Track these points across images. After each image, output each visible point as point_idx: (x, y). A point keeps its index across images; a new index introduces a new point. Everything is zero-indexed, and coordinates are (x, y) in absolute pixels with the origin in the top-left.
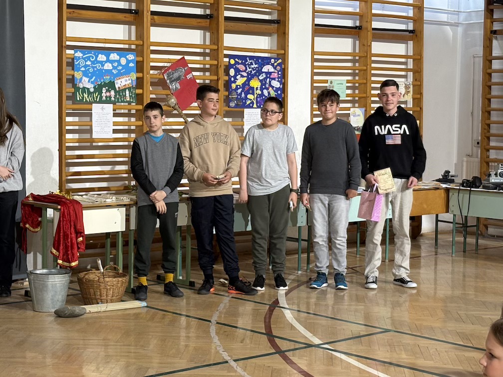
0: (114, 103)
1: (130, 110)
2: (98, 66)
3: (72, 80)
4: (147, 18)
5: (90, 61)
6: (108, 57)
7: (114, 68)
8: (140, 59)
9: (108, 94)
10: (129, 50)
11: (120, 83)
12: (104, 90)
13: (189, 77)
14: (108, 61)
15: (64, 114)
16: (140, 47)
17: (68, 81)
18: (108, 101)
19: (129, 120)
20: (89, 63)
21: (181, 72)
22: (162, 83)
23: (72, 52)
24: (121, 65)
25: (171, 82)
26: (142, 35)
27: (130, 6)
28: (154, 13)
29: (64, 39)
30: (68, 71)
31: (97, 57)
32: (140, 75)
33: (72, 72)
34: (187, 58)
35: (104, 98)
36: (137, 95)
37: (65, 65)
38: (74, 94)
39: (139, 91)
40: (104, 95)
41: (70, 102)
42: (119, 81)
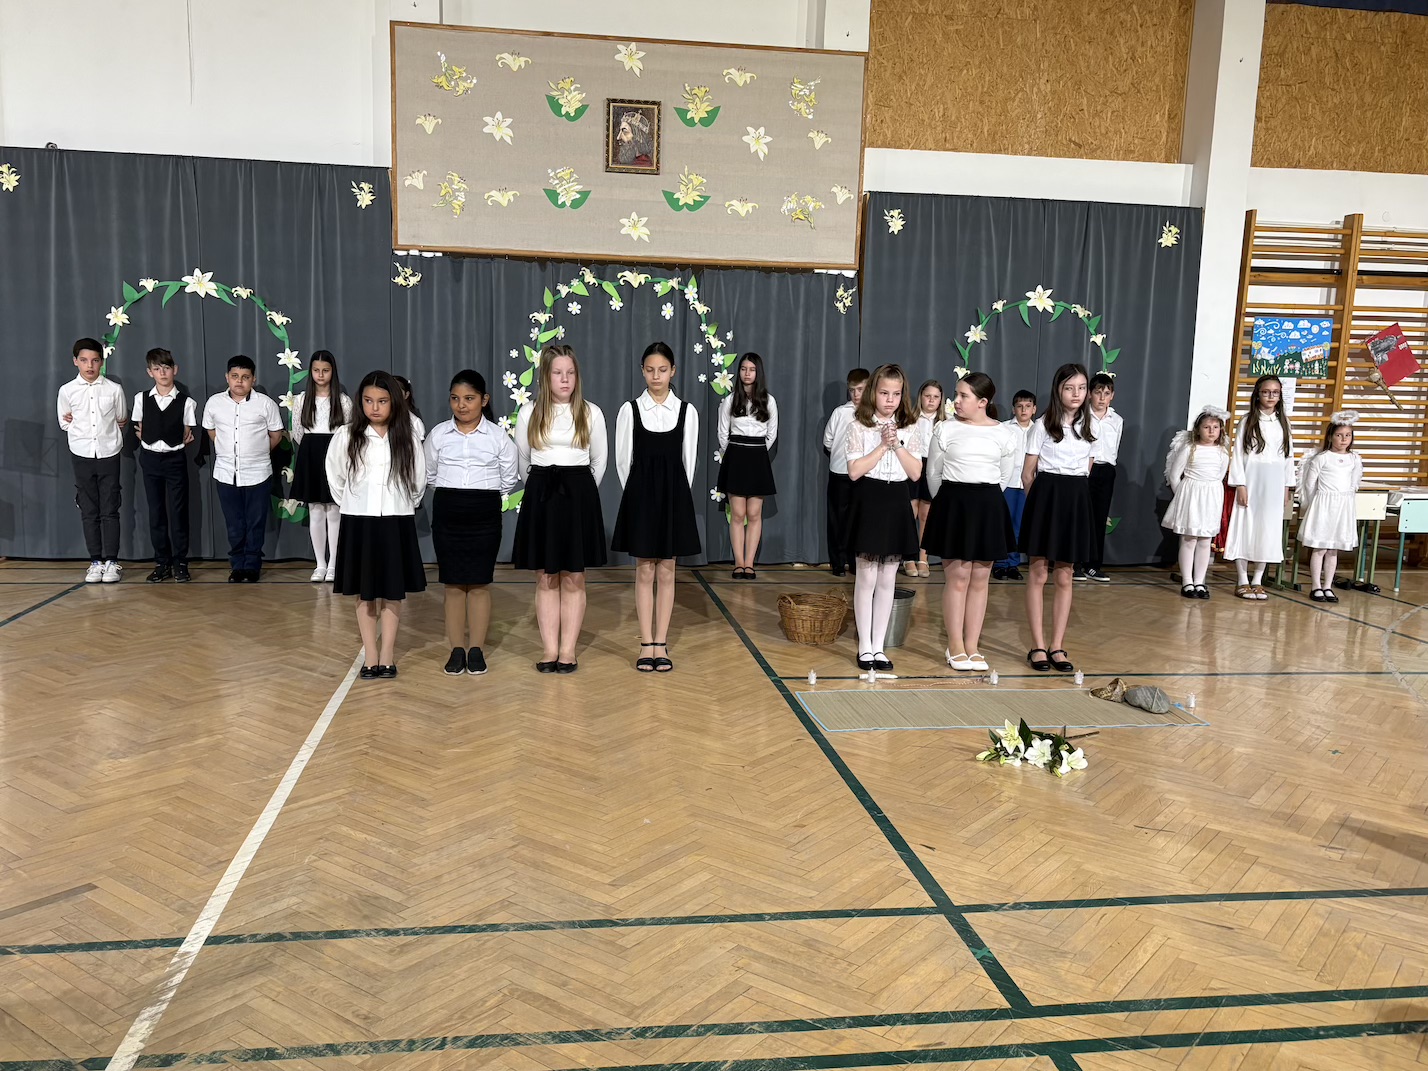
0: (1299, 377)
1: (1319, 385)
2: (1283, 335)
3: (1248, 351)
4: (1352, 278)
5: (1273, 329)
6: (1296, 324)
7: (1303, 337)
8: (1339, 326)
9: (1292, 366)
10: (1326, 316)
11: (1308, 354)
12: (1287, 362)
13: (1401, 347)
14: (1296, 329)
15: (1235, 388)
16: (1339, 314)
17: (1244, 352)
18: (1291, 374)
19: (1317, 397)
20: (1271, 331)
21: (1392, 341)
22: (1365, 355)
23: (1252, 319)
24: (1312, 334)
25: (1377, 353)
26: (1342, 299)
27: (1332, 265)
28: (1361, 273)
29: (1244, 306)
30: (1244, 341)
31: (1282, 325)
32: (1336, 345)
33: (1250, 342)
34: (1401, 324)
35: (1286, 371)
36: (1330, 368)
37: (1242, 333)
38: (1251, 366)
39: (1333, 363)
40: (1286, 367)
41: (1246, 375)
42: (1307, 352)
